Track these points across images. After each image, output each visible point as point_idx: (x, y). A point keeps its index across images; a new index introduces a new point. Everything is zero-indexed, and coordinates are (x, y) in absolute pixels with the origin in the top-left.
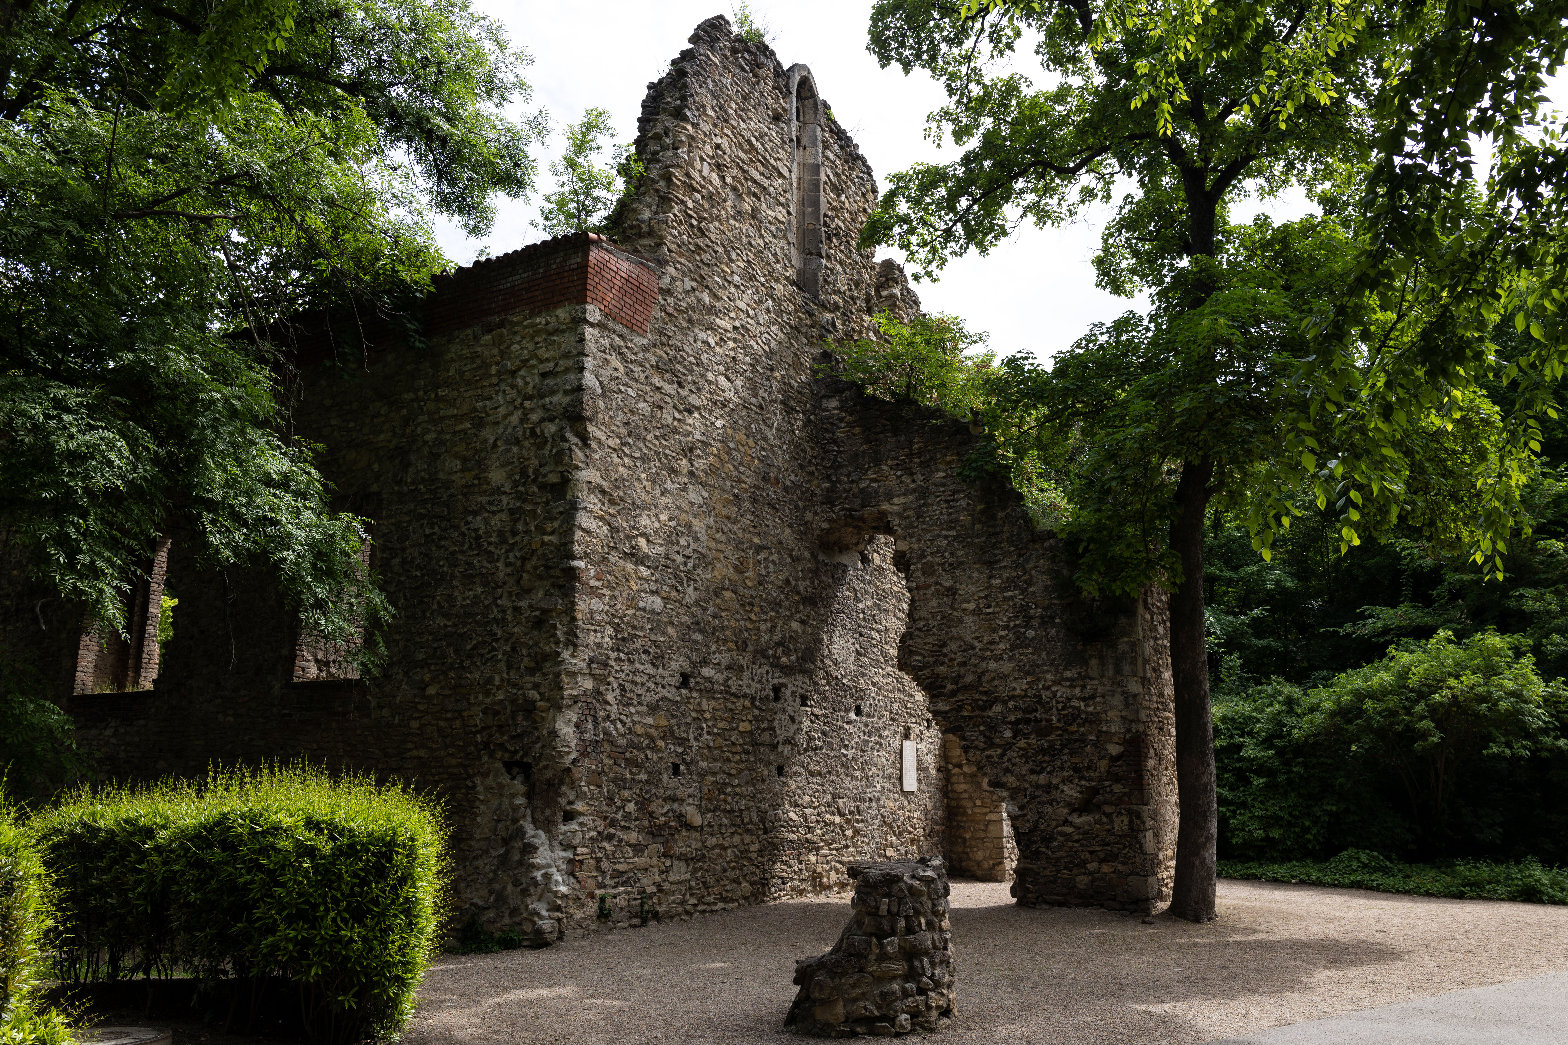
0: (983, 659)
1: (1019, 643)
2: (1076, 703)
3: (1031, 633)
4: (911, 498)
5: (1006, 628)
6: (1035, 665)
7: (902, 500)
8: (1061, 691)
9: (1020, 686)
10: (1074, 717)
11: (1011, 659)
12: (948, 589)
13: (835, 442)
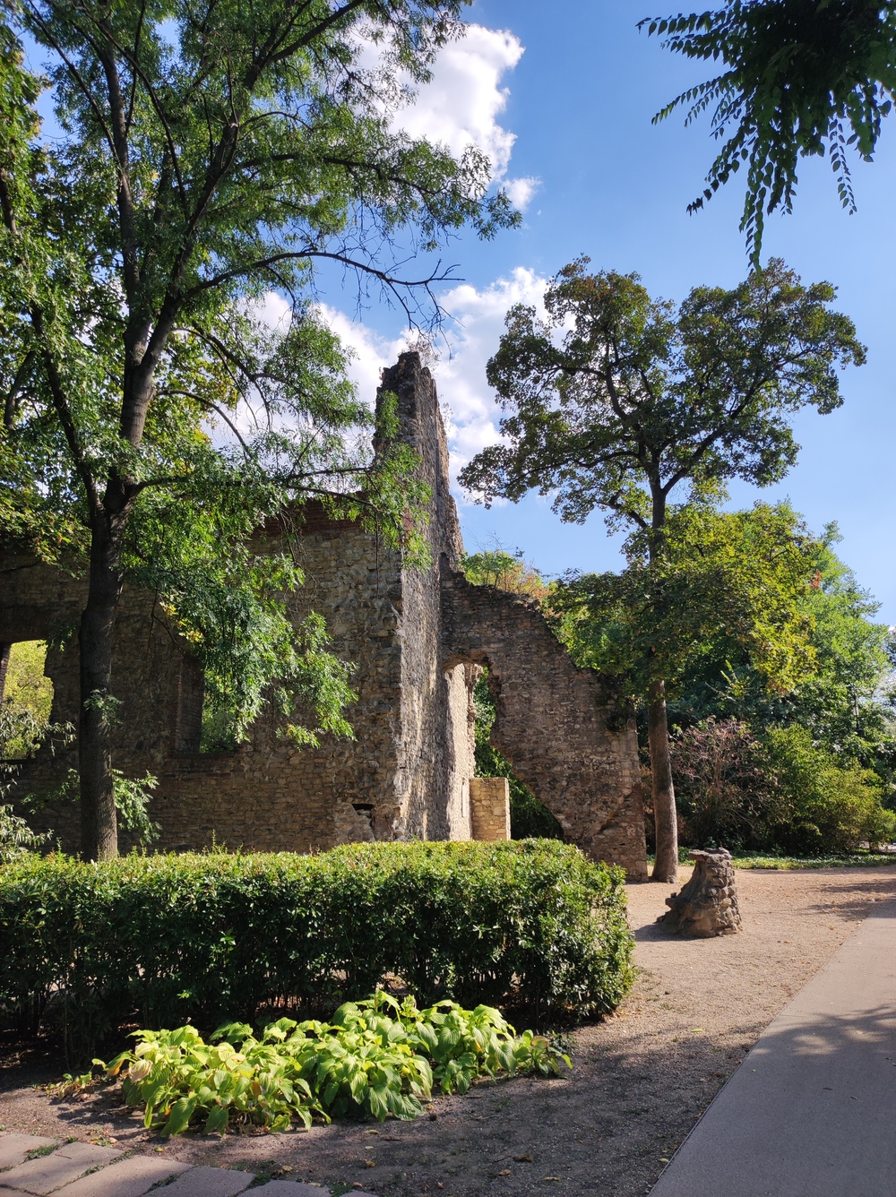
0: (549, 740)
1: (571, 731)
2: (604, 766)
3: (577, 726)
4: (502, 645)
5: (562, 723)
6: (580, 744)
7: (496, 646)
8: (596, 758)
9: (571, 755)
10: (604, 772)
11: (565, 741)
12: (526, 699)
13: (451, 608)
